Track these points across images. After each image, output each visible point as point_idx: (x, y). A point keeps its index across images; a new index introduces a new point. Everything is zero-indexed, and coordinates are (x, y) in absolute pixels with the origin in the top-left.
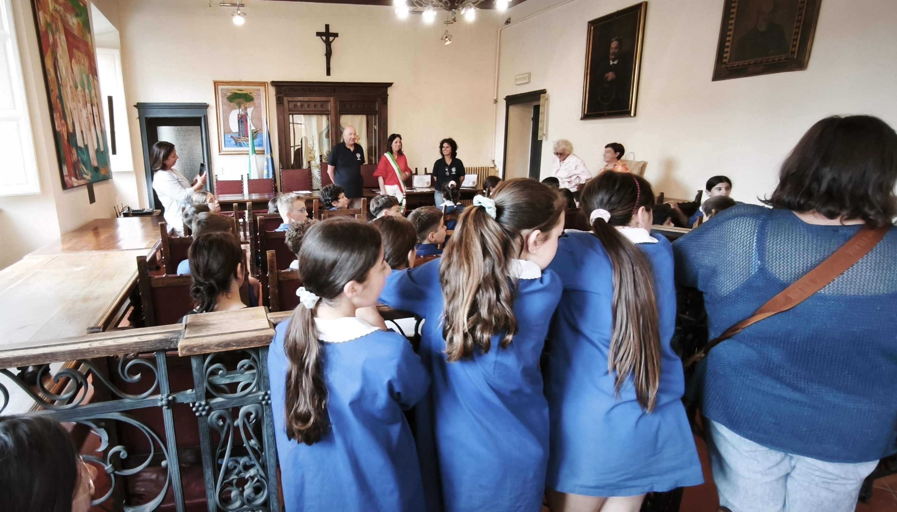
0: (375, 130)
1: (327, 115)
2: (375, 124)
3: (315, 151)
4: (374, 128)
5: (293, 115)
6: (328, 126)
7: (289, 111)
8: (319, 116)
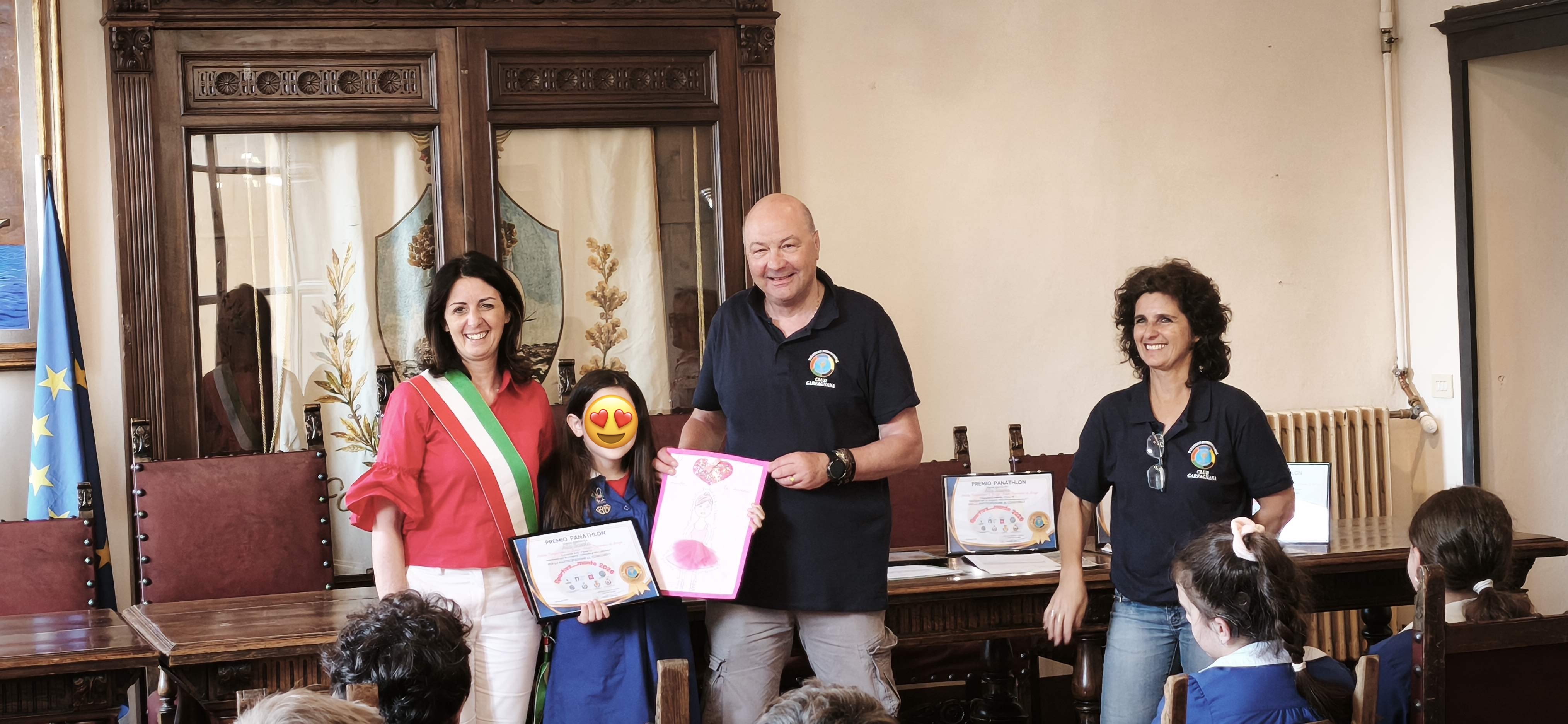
0: (708, 214)
1: (421, 129)
2: (707, 182)
3: (349, 342)
4: (702, 200)
5: (210, 133)
6: (426, 197)
7: (188, 109)
8: (373, 140)
